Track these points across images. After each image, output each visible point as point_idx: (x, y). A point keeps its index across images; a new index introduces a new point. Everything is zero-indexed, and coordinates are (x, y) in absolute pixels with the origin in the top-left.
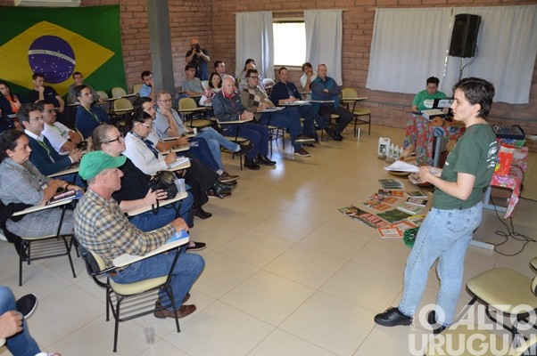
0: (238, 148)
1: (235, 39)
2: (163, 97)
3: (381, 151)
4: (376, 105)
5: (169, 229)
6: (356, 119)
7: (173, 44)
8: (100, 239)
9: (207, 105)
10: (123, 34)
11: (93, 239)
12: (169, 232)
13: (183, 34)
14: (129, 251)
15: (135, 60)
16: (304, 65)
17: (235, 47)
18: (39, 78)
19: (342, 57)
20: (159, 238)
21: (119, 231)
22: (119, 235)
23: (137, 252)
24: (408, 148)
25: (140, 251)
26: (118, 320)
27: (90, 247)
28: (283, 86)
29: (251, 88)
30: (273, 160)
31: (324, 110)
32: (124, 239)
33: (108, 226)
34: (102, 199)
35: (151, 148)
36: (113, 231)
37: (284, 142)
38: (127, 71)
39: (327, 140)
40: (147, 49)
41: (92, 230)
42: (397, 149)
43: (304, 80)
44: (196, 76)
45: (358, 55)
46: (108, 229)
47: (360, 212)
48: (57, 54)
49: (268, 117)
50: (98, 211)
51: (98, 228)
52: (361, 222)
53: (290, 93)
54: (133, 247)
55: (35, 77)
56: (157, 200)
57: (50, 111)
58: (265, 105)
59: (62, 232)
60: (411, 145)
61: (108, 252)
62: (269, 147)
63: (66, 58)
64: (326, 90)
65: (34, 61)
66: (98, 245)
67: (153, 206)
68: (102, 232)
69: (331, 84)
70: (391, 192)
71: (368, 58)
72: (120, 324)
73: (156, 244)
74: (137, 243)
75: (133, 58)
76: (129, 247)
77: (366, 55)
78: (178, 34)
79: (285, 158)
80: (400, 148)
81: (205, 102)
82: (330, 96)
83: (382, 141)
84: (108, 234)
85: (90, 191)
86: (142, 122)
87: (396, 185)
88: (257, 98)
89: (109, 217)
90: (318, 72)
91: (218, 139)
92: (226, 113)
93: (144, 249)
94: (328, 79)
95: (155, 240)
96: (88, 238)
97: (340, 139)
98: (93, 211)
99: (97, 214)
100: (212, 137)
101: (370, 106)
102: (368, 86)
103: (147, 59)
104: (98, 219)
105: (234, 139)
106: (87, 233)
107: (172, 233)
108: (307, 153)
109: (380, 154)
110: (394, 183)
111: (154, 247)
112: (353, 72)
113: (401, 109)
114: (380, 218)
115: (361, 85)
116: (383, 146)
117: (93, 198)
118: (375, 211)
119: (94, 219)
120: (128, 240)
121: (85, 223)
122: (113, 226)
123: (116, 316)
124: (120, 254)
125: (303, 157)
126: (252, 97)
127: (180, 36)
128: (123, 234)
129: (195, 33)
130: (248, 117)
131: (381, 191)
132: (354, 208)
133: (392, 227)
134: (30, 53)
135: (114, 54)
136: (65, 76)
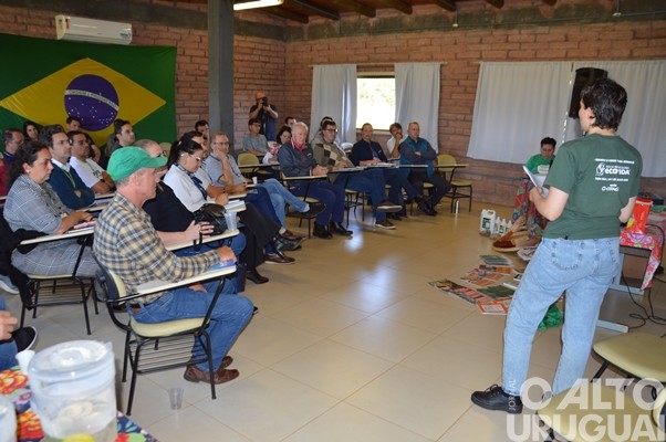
0: (307, 208)
1: (310, 96)
2: (219, 139)
3: (484, 226)
4: (480, 178)
5: (212, 255)
6: (454, 193)
7: (235, 97)
8: (123, 253)
9: (273, 163)
10: (178, 81)
11: (115, 253)
12: (211, 258)
13: (249, 87)
14: (158, 273)
16: (392, 126)
17: (310, 106)
18: (74, 122)
19: (439, 119)
20: (198, 263)
21: (148, 245)
22: (147, 249)
23: (168, 276)
24: (518, 221)
25: (173, 274)
26: (136, 372)
27: (110, 265)
28: (366, 145)
29: (327, 144)
30: (349, 229)
31: (415, 176)
32: (153, 256)
33: (136, 235)
34: (131, 206)
35: (199, 187)
36: (141, 242)
37: (364, 213)
38: (179, 124)
39: (418, 214)
40: (205, 101)
41: (115, 240)
42: (503, 223)
43: (391, 144)
44: (261, 132)
45: (459, 116)
46: (135, 240)
47: (455, 286)
48: (99, 97)
49: (346, 178)
50: (124, 216)
51: (122, 237)
52: (457, 297)
53: (374, 153)
54: (164, 268)
55: (69, 120)
56: (201, 235)
57: (81, 142)
58: (343, 165)
59: (79, 273)
60: (521, 218)
61: (132, 274)
62: (345, 217)
63: (108, 102)
64: (419, 153)
65: (70, 102)
66: (121, 262)
67: (195, 241)
68: (127, 243)
69: (424, 146)
70: (495, 268)
71: (471, 121)
72: (139, 377)
73: (194, 270)
74: (169, 263)
75: (186, 110)
76: (158, 267)
77: (468, 117)
78: (243, 87)
79: (364, 230)
80: (507, 222)
81: (269, 160)
82: (423, 160)
83: (485, 213)
84: (134, 246)
85: (118, 194)
86: (191, 153)
87: (502, 262)
88: (333, 156)
89: (138, 225)
90: (408, 132)
91: (283, 194)
92: (294, 167)
93: (178, 273)
94: (421, 141)
95: (193, 264)
96: (108, 252)
97: (434, 214)
98: (119, 216)
99: (123, 220)
100: (275, 191)
101: (471, 179)
102: (469, 155)
104: (123, 225)
105: (302, 199)
106: (108, 245)
107: (215, 260)
108: (392, 225)
109: (483, 230)
110: (499, 259)
111: (190, 274)
112: (452, 138)
113: (510, 183)
114: (481, 294)
115: (460, 153)
116: (486, 220)
117: (121, 203)
118: (475, 287)
119: (118, 226)
120: (159, 258)
121: (108, 230)
122: (141, 237)
123: (135, 366)
124: (146, 280)
125: (387, 229)
126: (327, 153)
127: (245, 89)
128: (152, 249)
129: (264, 88)
130: (320, 172)
131: (482, 267)
132: (449, 282)
133: (495, 303)
134: (68, 92)
135: (165, 102)
136: (105, 123)
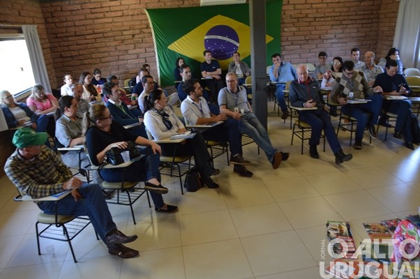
10: (283, 23)
13: (344, 22)
15: (292, 44)
40: (305, 36)
48: (226, 39)
55: (205, 53)
63: (232, 41)
65: (208, 43)
75: (290, 43)
103: (304, 44)
127: (340, 24)
129: (358, 21)
134: (206, 37)
135: (272, 39)
136: (230, 54)
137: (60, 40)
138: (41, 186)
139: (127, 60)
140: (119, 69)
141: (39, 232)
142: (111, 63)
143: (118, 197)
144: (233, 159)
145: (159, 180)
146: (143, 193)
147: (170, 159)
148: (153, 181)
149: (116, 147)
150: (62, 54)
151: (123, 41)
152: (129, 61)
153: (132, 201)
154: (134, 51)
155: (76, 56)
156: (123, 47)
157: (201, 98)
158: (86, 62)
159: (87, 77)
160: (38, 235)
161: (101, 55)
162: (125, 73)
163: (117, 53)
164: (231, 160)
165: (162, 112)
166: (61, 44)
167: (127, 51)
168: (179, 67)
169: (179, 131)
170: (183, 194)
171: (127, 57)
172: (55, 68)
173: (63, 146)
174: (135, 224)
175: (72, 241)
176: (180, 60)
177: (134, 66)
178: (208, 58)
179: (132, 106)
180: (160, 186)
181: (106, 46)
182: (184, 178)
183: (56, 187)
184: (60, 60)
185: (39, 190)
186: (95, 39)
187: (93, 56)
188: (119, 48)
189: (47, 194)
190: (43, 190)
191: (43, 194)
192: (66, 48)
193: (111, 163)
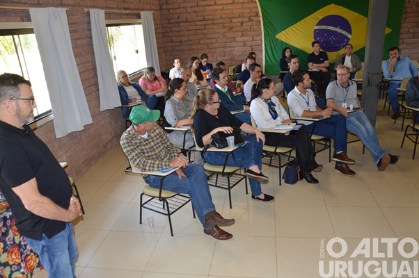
48: (338, 30)
55: (313, 44)
63: (344, 32)
65: (318, 34)
75: (411, 36)
134: (316, 28)
135: (391, 30)
136: (340, 46)
137: (172, 25)
138: (150, 161)
139: (234, 47)
140: (225, 56)
141: (143, 203)
142: (217, 49)
143: (217, 180)
144: (336, 156)
145: (260, 169)
146: (242, 179)
147: (272, 149)
148: (254, 168)
149: (222, 132)
150: (173, 39)
151: (231, 28)
152: (236, 48)
153: (231, 185)
154: (242, 39)
155: (185, 41)
156: (231, 34)
157: (309, 90)
158: (194, 47)
159: (195, 62)
160: (142, 205)
161: (209, 41)
162: (230, 60)
163: (224, 40)
164: (334, 157)
165: (269, 101)
166: (173, 29)
167: (234, 38)
168: (286, 57)
169: (284, 122)
170: (280, 185)
171: (234, 44)
172: (165, 52)
173: (170, 126)
174: (231, 208)
175: (171, 216)
176: (288, 50)
177: (240, 53)
178: (316, 50)
179: (236, 93)
180: (261, 174)
181: (214, 33)
182: (283, 169)
183: (164, 164)
184: (170, 44)
185: (148, 165)
186: (205, 25)
187: (202, 42)
188: (226, 34)
189: (155, 169)
190: (152, 165)
191: (151, 169)
192: (177, 34)
193: (215, 146)
